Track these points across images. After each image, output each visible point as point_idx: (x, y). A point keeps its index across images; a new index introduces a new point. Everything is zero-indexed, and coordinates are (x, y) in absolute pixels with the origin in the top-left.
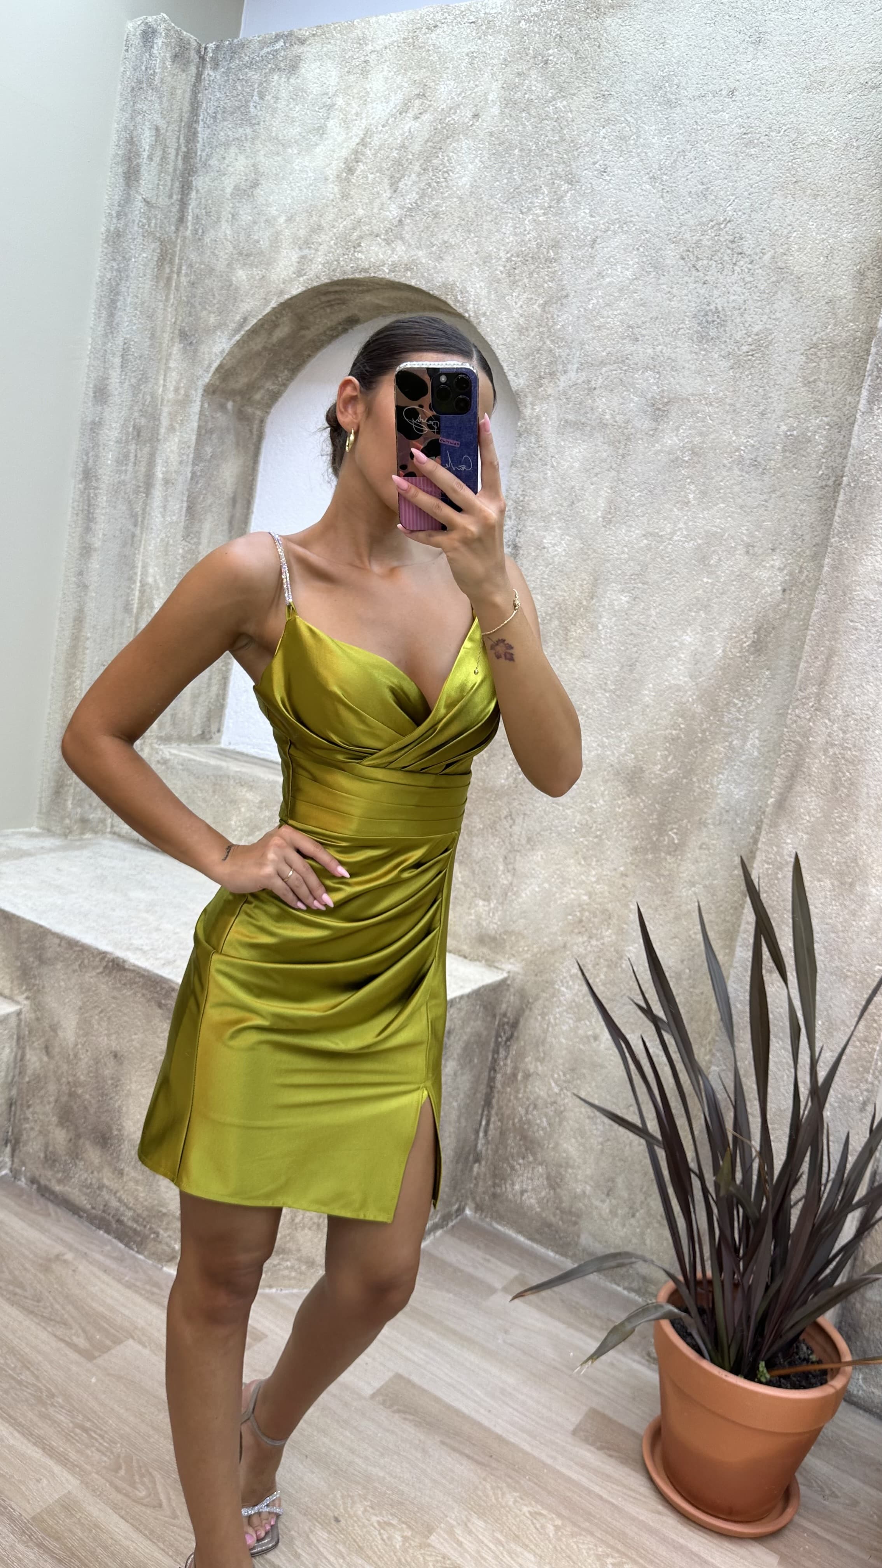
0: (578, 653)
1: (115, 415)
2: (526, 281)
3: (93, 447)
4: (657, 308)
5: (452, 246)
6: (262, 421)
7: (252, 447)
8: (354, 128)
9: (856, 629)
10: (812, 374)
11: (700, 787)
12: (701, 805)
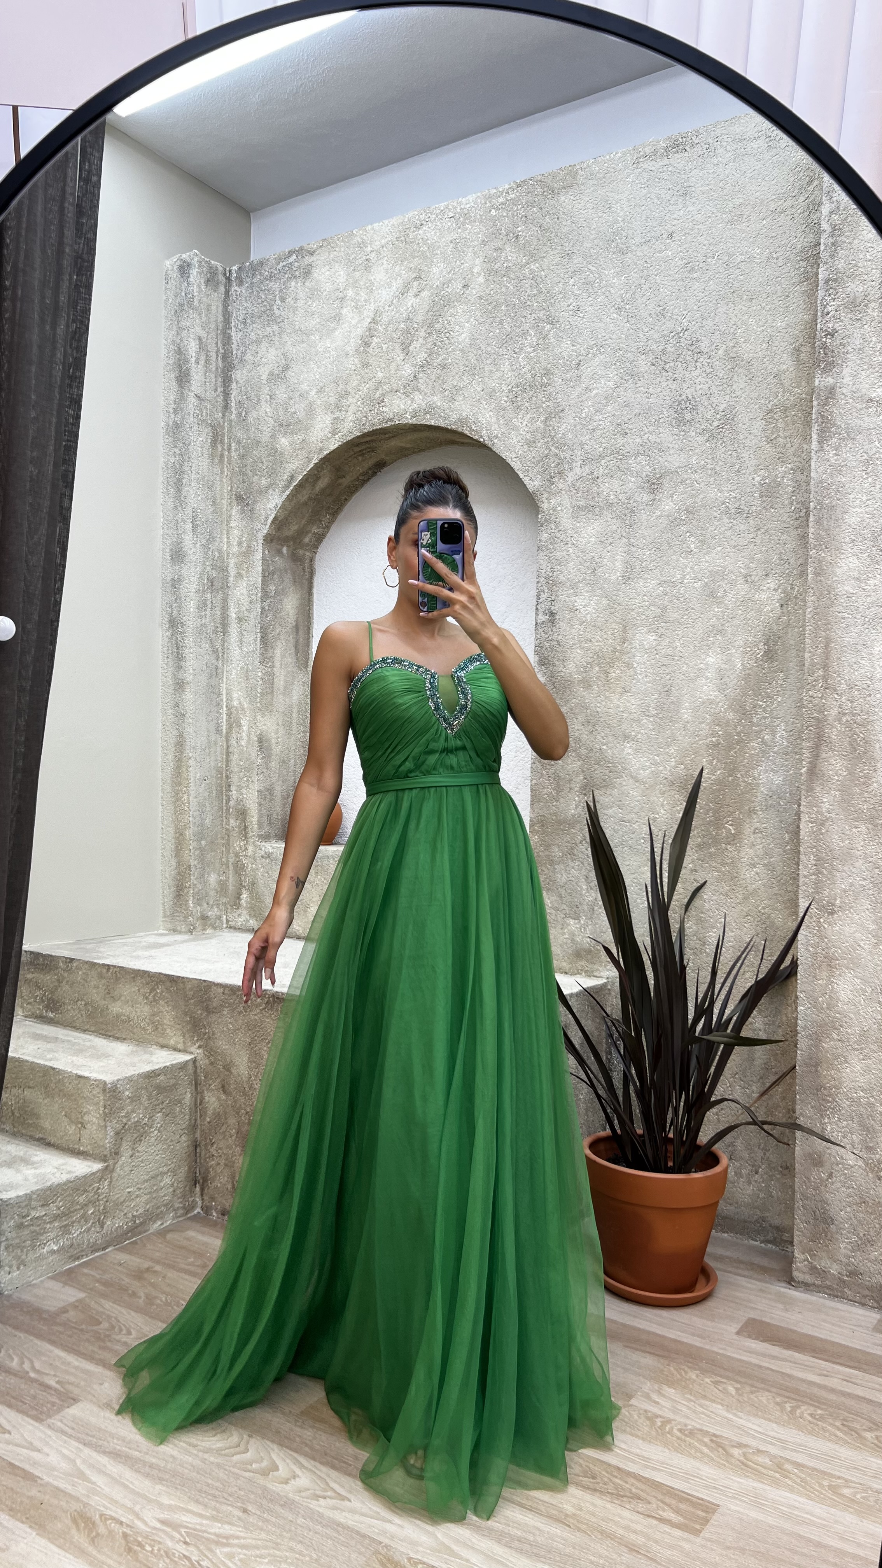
0: (619, 690)
1: (193, 569)
2: (527, 404)
3: (176, 600)
4: (639, 406)
5: (461, 389)
6: (311, 560)
7: (306, 583)
8: (365, 313)
9: (844, 618)
10: (773, 433)
11: (744, 782)
12: (748, 796)
